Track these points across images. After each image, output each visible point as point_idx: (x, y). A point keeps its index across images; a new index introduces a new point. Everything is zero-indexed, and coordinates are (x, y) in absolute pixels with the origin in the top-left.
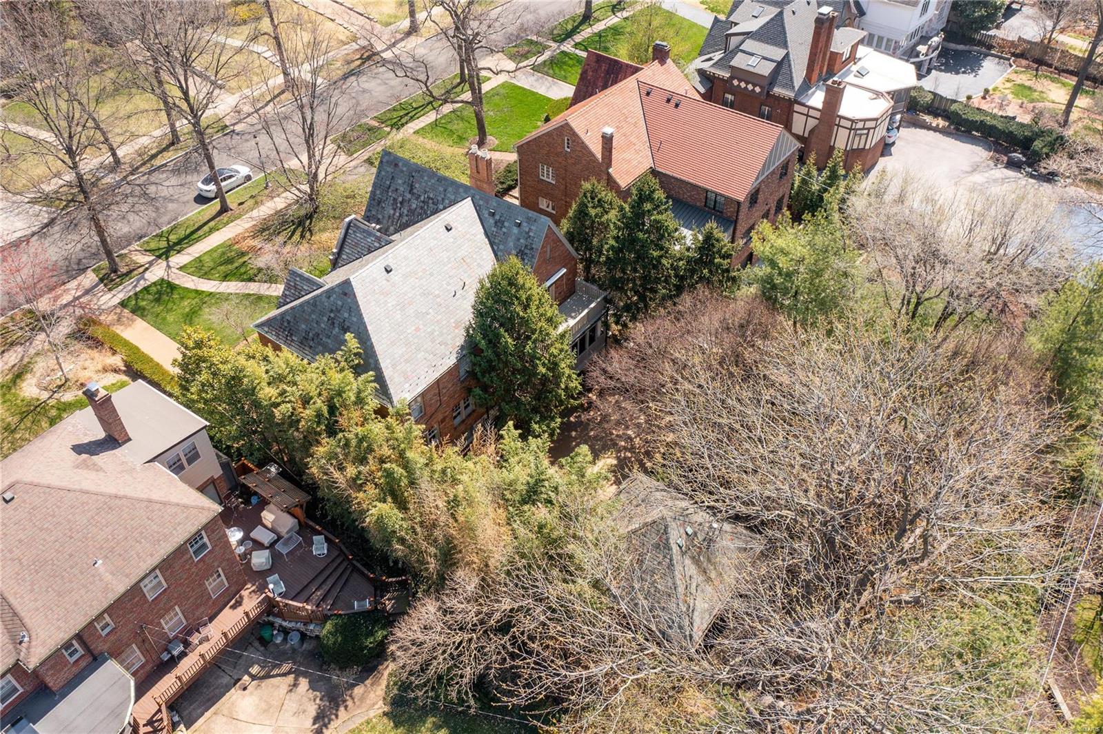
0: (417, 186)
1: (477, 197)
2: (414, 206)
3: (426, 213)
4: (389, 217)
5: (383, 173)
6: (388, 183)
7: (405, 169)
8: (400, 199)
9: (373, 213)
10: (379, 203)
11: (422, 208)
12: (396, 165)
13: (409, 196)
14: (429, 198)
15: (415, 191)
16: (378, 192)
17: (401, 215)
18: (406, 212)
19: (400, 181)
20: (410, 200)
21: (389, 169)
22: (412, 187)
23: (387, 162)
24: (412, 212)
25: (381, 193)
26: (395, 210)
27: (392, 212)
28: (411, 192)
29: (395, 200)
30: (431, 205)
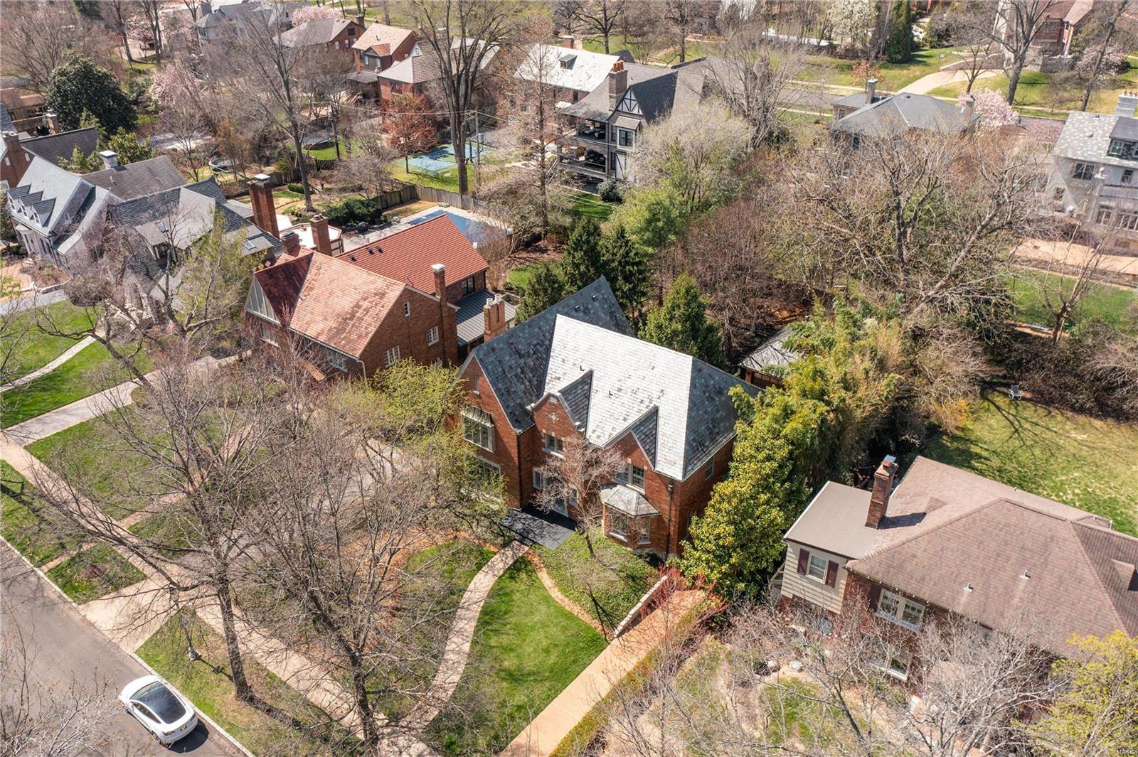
0: (520, 347)
1: (560, 309)
2: (532, 363)
3: (543, 359)
4: (525, 393)
5: (490, 367)
6: (500, 369)
7: (502, 345)
8: (519, 370)
9: (512, 404)
10: (508, 392)
11: (537, 359)
12: (493, 349)
13: (522, 361)
14: (535, 346)
15: (523, 352)
16: (500, 385)
17: (530, 381)
18: (531, 375)
19: (507, 358)
20: (525, 363)
21: (491, 359)
22: (518, 352)
23: (485, 355)
24: (534, 370)
25: (504, 383)
26: (523, 383)
27: (523, 387)
28: (521, 356)
29: (516, 376)
30: (541, 349)
